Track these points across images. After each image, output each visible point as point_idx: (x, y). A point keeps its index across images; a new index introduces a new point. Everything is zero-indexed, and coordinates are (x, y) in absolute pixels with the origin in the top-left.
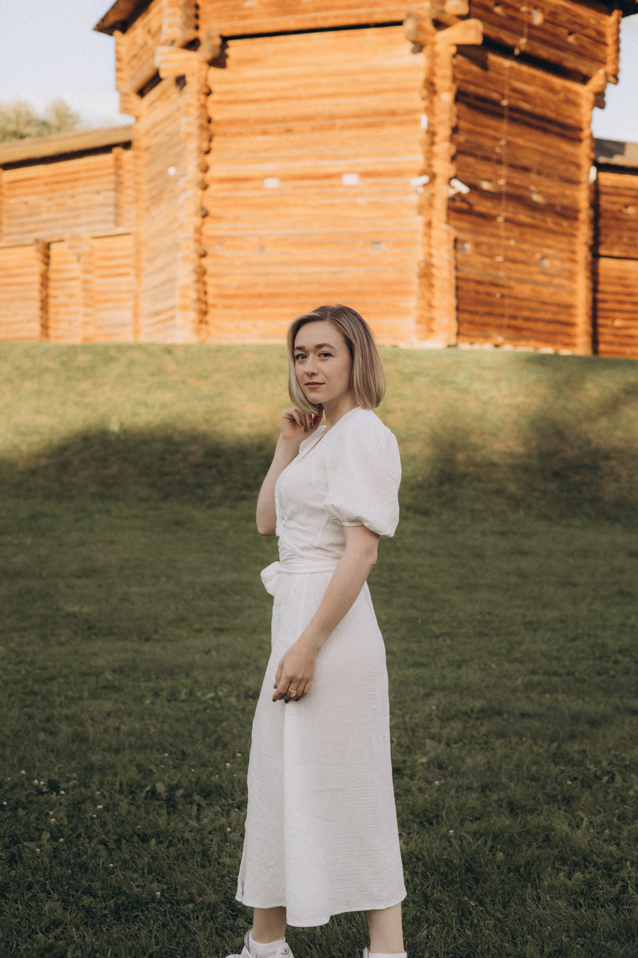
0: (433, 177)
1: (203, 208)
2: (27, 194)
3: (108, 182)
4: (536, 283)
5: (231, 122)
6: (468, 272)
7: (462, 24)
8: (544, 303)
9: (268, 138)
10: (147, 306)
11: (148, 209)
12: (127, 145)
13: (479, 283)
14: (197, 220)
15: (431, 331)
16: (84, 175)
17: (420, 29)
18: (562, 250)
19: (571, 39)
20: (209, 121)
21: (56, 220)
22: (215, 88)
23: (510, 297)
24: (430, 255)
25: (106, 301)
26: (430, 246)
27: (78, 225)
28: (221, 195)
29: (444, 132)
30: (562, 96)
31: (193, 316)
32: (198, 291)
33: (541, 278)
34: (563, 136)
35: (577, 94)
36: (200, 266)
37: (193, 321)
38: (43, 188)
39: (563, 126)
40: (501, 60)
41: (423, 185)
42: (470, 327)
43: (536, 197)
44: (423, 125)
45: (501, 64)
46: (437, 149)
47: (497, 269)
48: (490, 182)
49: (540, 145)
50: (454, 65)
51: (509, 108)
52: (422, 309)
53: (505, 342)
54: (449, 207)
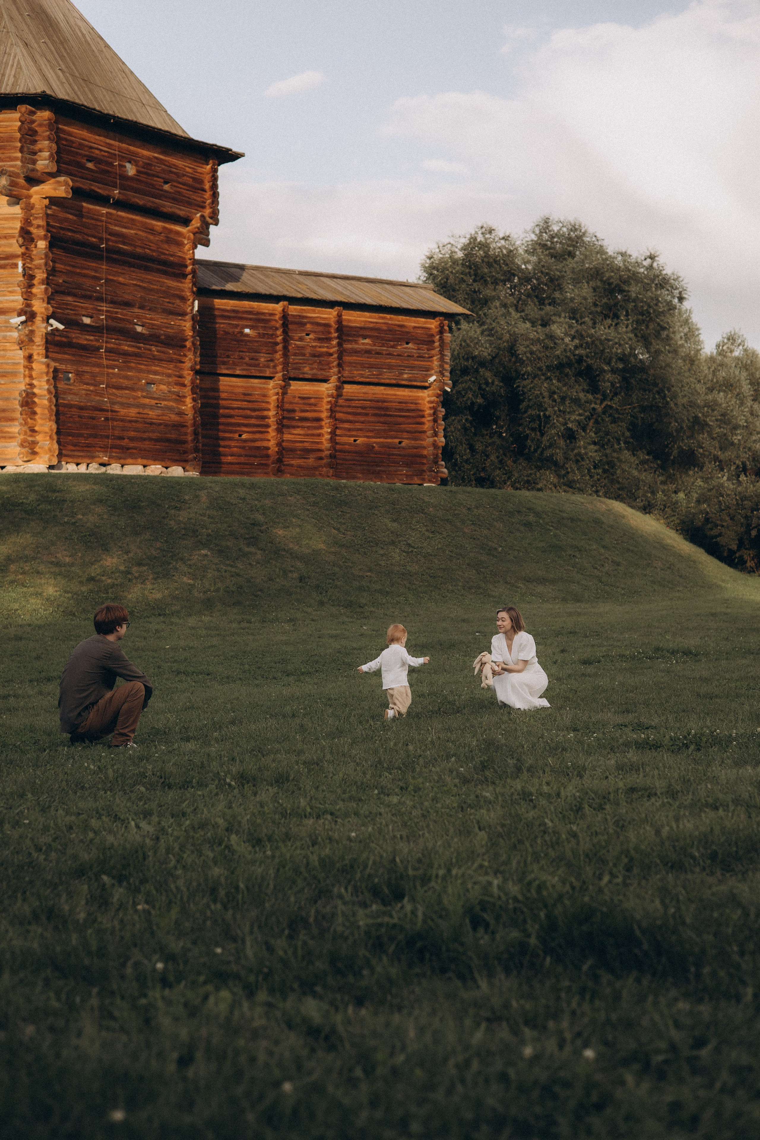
0: (31, 316)
4: (144, 406)
6: (70, 399)
7: (53, 180)
8: (151, 424)
13: (81, 408)
15: (34, 453)
17: (13, 184)
18: (169, 376)
19: (166, 187)
23: (114, 420)
24: (32, 385)
26: (31, 377)
29: (40, 275)
30: (162, 237)
33: (147, 401)
34: (165, 273)
35: (178, 233)
39: (165, 263)
40: (98, 208)
41: (22, 323)
42: (73, 448)
43: (139, 329)
44: (20, 270)
45: (99, 211)
46: (34, 290)
47: (101, 395)
48: (91, 317)
49: (142, 281)
50: (47, 215)
51: (108, 250)
52: (25, 433)
53: (112, 461)
54: (47, 342)
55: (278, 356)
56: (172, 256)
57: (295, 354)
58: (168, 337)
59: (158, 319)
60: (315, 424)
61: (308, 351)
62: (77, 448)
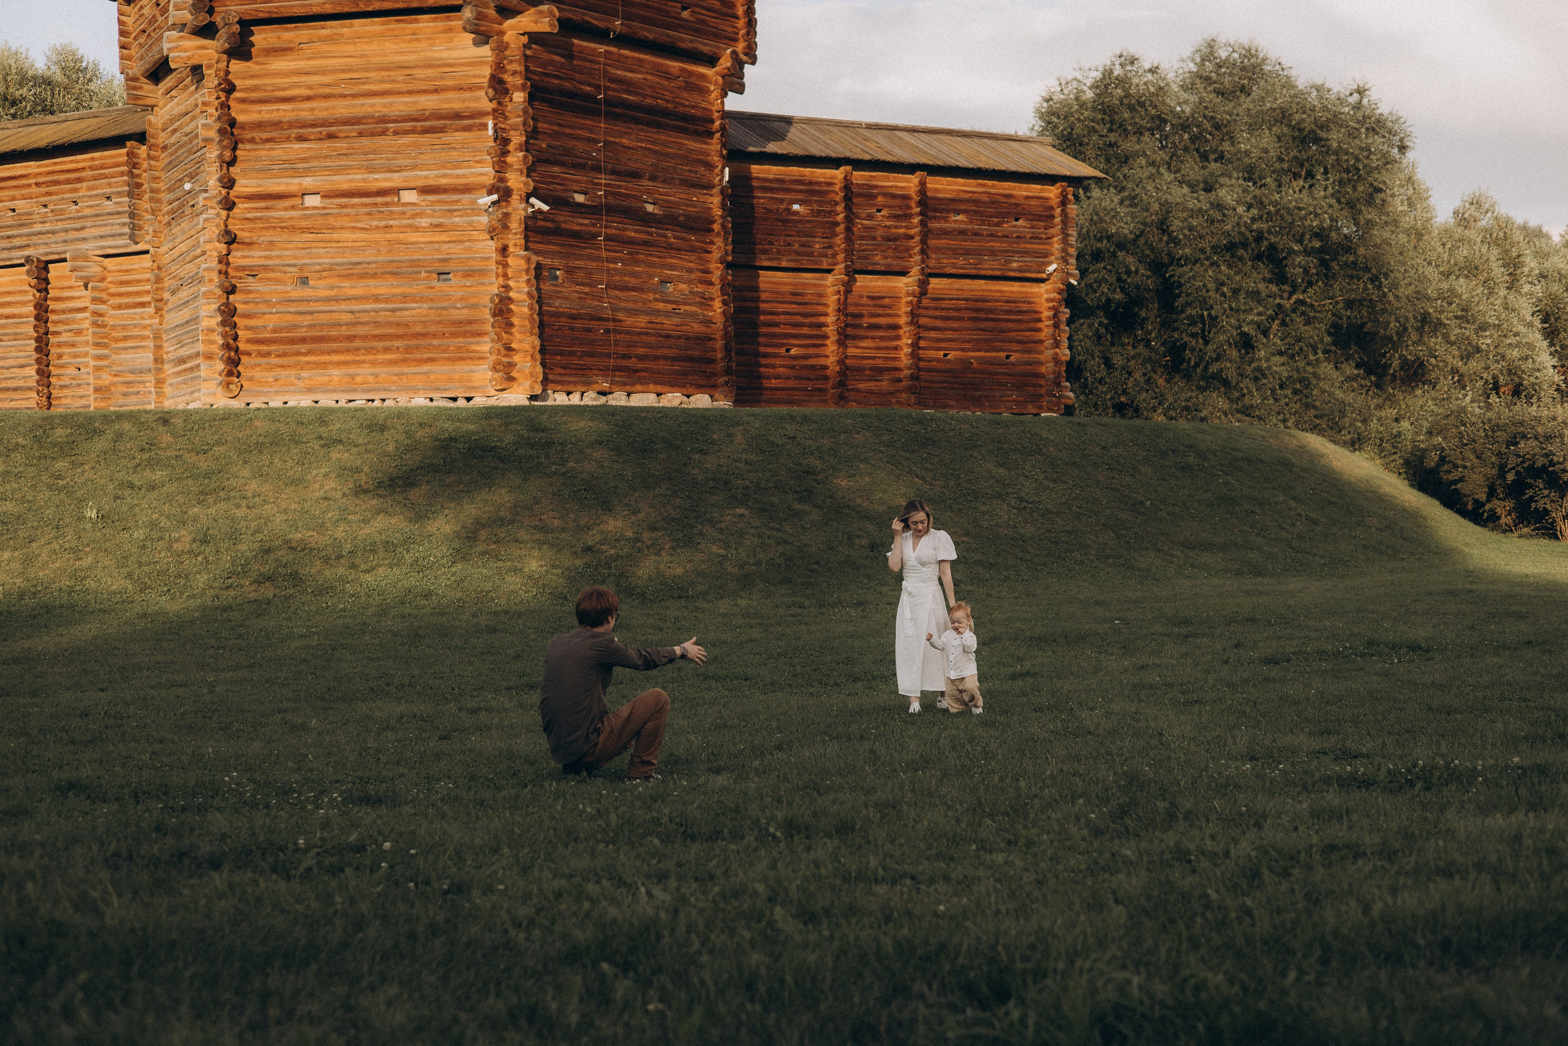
0: (505, 194)
1: (227, 232)
2: (13, 199)
3: (120, 183)
4: (656, 312)
5: (260, 126)
6: (558, 305)
7: (533, 10)
8: (668, 336)
9: (306, 145)
10: (170, 350)
11: (169, 224)
12: (141, 137)
13: (573, 317)
14: (223, 248)
15: (511, 379)
16: (89, 173)
17: (480, 16)
18: (690, 271)
19: (685, 14)
20: (233, 123)
21: (53, 232)
22: (237, 83)
23: (616, 331)
24: (507, 287)
25: (125, 338)
26: (505, 276)
27: (85, 239)
28: (249, 215)
29: (517, 139)
30: (680, 82)
31: (220, 366)
32: (224, 335)
33: (661, 306)
34: (682, 131)
35: (703, 77)
36: (227, 304)
37: (220, 374)
38: (34, 190)
39: (685, 118)
40: (593, 45)
41: (494, 203)
42: (562, 371)
43: (650, 208)
44: (491, 132)
45: (594, 49)
46: (510, 159)
47: (600, 299)
48: (585, 193)
49: (654, 143)
50: (526, 57)
51: (608, 102)
52: (499, 353)
53: (614, 388)
54: (527, 228)
55: (839, 241)
56: (693, 107)
57: (862, 238)
58: (688, 217)
59: (676, 195)
60: (891, 333)
61: (880, 233)
62: (568, 371)
